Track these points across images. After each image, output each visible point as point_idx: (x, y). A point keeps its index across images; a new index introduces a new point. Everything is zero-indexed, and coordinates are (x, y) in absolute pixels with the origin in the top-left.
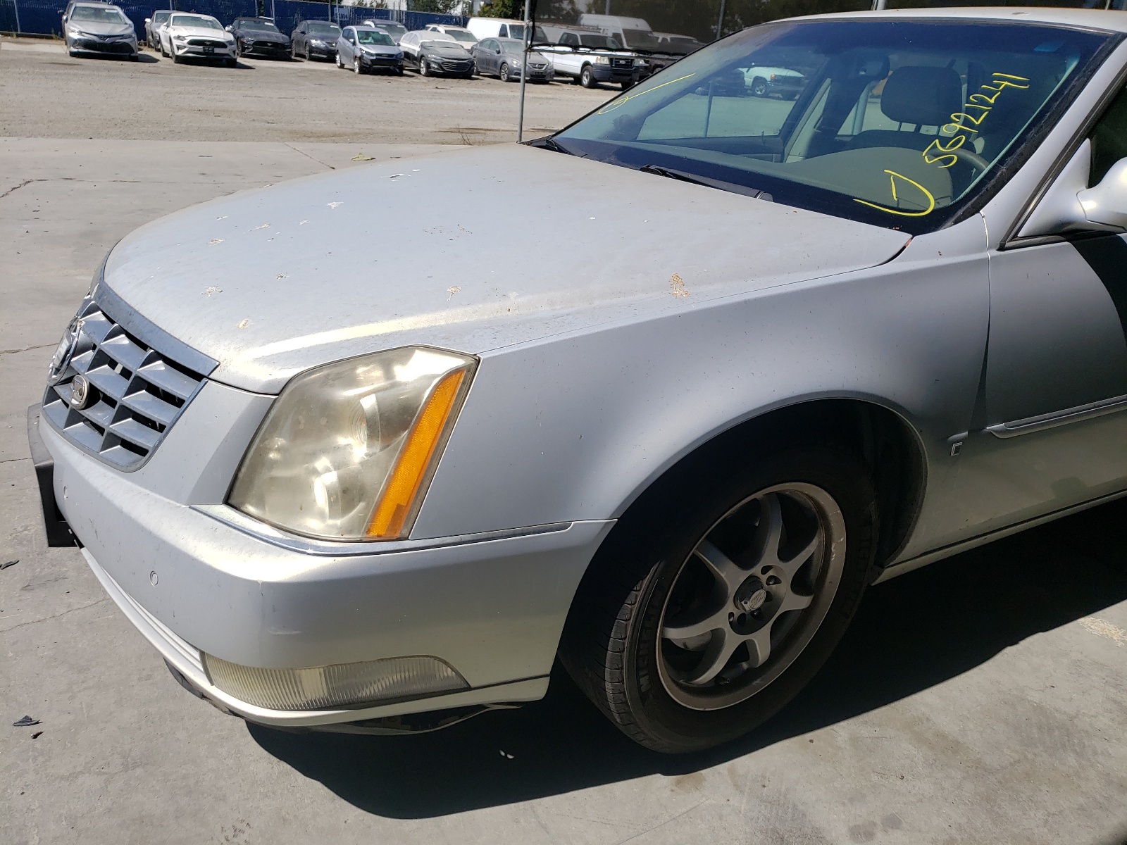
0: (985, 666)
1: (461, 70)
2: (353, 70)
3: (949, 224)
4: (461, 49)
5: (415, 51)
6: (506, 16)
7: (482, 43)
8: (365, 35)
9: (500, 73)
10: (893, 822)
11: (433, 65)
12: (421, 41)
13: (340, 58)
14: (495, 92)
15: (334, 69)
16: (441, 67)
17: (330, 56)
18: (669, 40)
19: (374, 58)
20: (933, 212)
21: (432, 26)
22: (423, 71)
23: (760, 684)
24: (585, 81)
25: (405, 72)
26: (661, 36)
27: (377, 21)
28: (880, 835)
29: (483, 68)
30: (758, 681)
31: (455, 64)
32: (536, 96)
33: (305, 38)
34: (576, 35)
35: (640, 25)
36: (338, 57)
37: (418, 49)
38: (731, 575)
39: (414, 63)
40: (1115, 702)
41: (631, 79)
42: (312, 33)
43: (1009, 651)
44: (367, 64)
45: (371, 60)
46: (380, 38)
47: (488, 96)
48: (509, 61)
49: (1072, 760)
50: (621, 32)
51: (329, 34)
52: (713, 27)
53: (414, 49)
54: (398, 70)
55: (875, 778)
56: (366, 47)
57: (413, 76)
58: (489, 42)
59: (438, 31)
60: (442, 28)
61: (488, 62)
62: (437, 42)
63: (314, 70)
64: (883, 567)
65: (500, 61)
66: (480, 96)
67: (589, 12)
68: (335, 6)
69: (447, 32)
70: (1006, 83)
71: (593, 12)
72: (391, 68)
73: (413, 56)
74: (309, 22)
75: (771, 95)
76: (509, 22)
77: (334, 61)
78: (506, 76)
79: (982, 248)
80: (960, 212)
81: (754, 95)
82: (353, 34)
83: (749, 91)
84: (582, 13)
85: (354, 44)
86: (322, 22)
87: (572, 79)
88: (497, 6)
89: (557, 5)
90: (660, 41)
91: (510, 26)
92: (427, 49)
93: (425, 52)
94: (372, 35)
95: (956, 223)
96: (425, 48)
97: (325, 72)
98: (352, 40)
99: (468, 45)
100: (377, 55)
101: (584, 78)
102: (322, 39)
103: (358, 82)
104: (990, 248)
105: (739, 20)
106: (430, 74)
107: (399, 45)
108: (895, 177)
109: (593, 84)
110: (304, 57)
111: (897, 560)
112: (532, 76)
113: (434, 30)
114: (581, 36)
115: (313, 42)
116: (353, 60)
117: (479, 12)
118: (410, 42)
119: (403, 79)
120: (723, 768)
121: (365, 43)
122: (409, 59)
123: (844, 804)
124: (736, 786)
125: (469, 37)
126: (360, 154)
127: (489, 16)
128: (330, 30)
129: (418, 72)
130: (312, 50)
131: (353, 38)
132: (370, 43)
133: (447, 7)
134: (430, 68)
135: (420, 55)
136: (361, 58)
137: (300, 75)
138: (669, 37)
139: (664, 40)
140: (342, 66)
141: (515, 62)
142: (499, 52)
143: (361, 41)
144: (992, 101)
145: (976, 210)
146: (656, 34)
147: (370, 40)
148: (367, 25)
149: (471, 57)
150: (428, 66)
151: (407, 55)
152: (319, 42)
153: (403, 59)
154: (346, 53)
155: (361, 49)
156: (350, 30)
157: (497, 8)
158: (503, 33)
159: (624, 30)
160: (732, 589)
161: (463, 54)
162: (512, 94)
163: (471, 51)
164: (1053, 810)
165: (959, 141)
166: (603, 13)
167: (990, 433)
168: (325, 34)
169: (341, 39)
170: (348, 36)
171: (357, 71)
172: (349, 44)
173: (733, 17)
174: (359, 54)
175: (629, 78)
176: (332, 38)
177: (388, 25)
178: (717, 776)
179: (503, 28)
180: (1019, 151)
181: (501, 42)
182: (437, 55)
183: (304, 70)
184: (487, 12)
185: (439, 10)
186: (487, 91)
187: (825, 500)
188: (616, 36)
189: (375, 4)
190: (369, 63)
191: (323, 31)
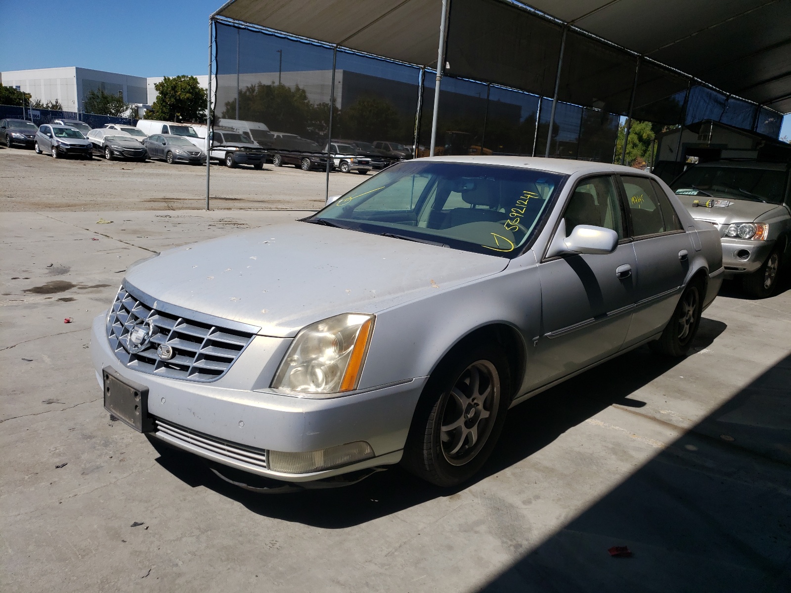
0: (555, 442)
1: (138, 156)
2: (51, 155)
3: (521, 254)
4: (135, 142)
5: (100, 142)
6: (165, 119)
7: (151, 137)
8: (60, 131)
9: (167, 157)
10: (537, 497)
11: (116, 153)
12: (105, 136)
13: (39, 147)
14: (167, 172)
15: (34, 154)
16: (122, 154)
17: (29, 145)
18: (282, 137)
19: (69, 147)
20: (514, 249)
21: (110, 125)
22: (108, 156)
23: (474, 454)
24: (229, 163)
25: (94, 157)
26: (276, 134)
27: (66, 121)
28: (534, 502)
29: (153, 154)
30: (473, 453)
31: (133, 152)
32: (198, 174)
33: (7, 131)
34: (219, 134)
35: (262, 127)
36: (36, 146)
37: (102, 141)
38: (464, 402)
39: (99, 151)
40: (606, 447)
41: (261, 162)
42: (12, 128)
43: (562, 435)
44: (63, 151)
45: (67, 149)
46: (71, 133)
47: (164, 175)
48: (173, 150)
49: (595, 468)
50: (249, 131)
51: (25, 129)
52: (308, 128)
53: (100, 141)
54: (88, 156)
55: (526, 485)
56: (61, 139)
57: (101, 160)
58: (157, 137)
59: (115, 129)
60: (118, 127)
61: (157, 151)
62: (117, 137)
63: (21, 156)
64: (512, 400)
65: (166, 150)
66: (158, 175)
67: (224, 117)
68: (29, 109)
69: (122, 129)
70: (529, 196)
71: (227, 117)
72: (83, 154)
73: (99, 146)
74: (8, 120)
75: (351, 171)
76: (168, 124)
77: (34, 149)
78: (171, 160)
79: (534, 263)
80: (524, 249)
81: (341, 171)
82: (50, 130)
83: (337, 169)
84: (219, 118)
85: (51, 137)
86: (20, 120)
87: (218, 161)
88: (157, 112)
89: (201, 112)
90: (275, 137)
91: (170, 126)
92: (110, 141)
93: (108, 143)
94: (66, 131)
95: (524, 253)
96: (108, 141)
97: (29, 157)
98: (49, 134)
99: (141, 139)
100: (70, 145)
101: (228, 161)
102: (21, 132)
103: (59, 165)
104: (537, 262)
105: (324, 124)
106: (113, 158)
107: (88, 139)
108: (496, 236)
109: (235, 165)
110: (6, 145)
111: (516, 397)
112: (190, 160)
113: (112, 128)
114: (224, 134)
115: (13, 134)
116: (50, 149)
117: (144, 116)
118: (95, 136)
119: (93, 162)
120: (466, 490)
121: (60, 137)
122: (96, 148)
123: (517, 495)
124: (474, 495)
125: (139, 133)
126: (101, 219)
127: (152, 119)
128: (27, 126)
129: (104, 157)
130: (13, 140)
131: (50, 132)
132: (64, 137)
133: (118, 111)
134: (114, 154)
135: (104, 145)
136: (57, 147)
137: (7, 159)
138: (281, 134)
139: (278, 136)
140: (40, 152)
141: (178, 151)
142: (164, 144)
143: (57, 135)
144: (526, 203)
145: (529, 248)
146: (272, 133)
147: (64, 134)
148: (57, 123)
149: (144, 146)
150: (112, 153)
151: (95, 146)
152: (18, 134)
153: (92, 148)
154: (44, 143)
155: (57, 141)
156: (47, 127)
157: (158, 113)
158: (165, 130)
159: (251, 130)
160: (464, 407)
161: (138, 145)
162: (180, 173)
163: (143, 143)
164: (592, 484)
165: (517, 220)
166: (234, 118)
167: (546, 336)
168: (22, 129)
169: (39, 133)
170: (46, 131)
171: (55, 156)
172: (46, 137)
173: (321, 122)
174: (56, 144)
175: (259, 161)
176: (28, 132)
177: (75, 124)
178: (465, 493)
179: (165, 127)
180: (540, 224)
181: (166, 137)
182: (119, 146)
183: (9, 155)
184: (150, 116)
185: (111, 113)
186: (161, 171)
187: (492, 367)
188: (246, 133)
189: (50, 105)
190: (65, 150)
191: (19, 126)
